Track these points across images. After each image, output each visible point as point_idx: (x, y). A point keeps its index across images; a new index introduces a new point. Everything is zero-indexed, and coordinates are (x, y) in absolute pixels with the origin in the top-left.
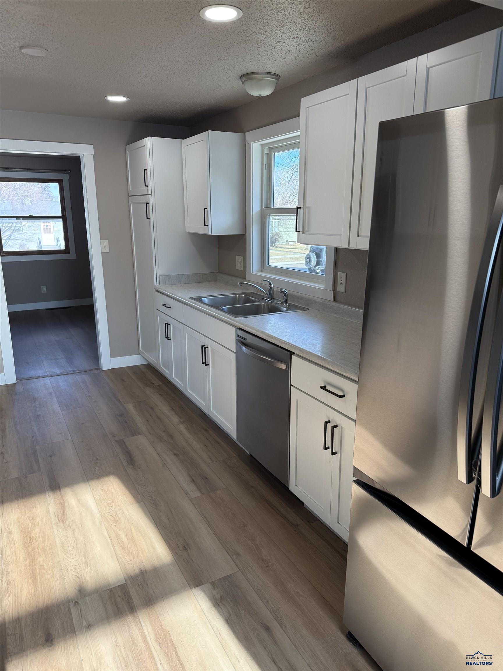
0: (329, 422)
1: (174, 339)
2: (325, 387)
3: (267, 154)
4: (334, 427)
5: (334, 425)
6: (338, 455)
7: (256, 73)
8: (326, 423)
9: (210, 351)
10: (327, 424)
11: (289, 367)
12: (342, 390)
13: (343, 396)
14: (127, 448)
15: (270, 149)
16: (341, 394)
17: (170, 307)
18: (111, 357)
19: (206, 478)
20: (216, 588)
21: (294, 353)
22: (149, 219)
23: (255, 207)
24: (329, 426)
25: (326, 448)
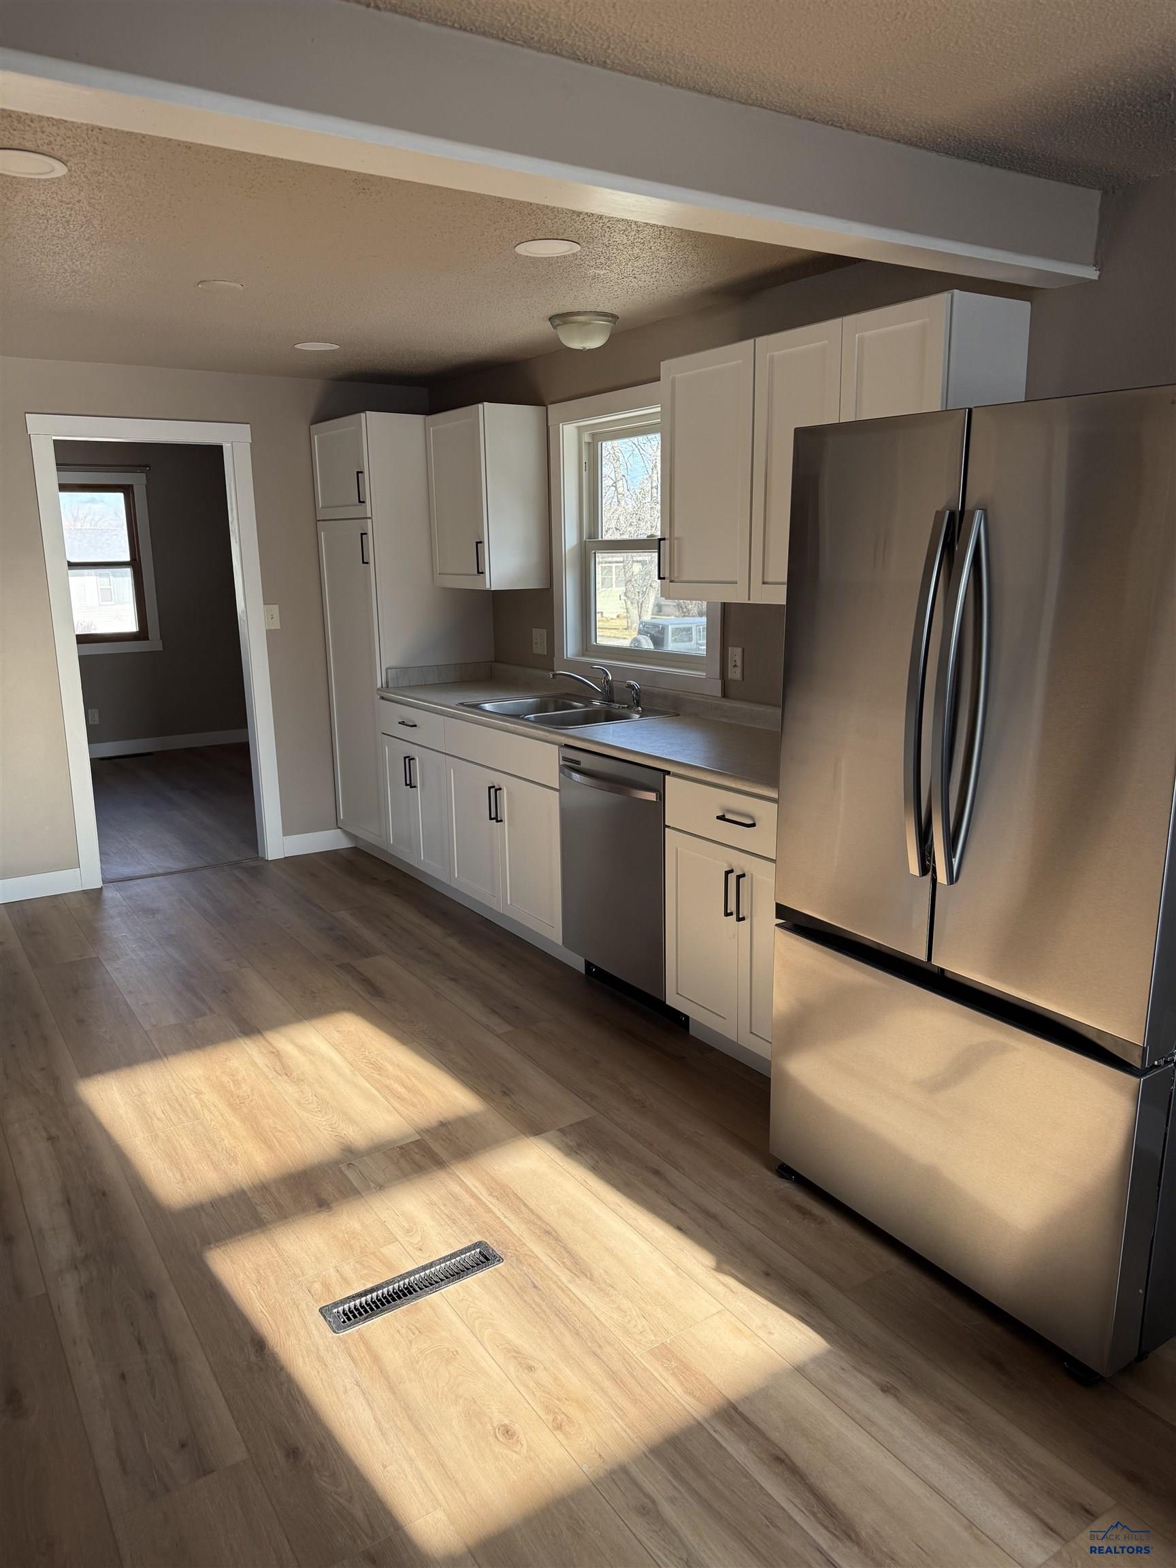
0: (732, 871)
1: (423, 785)
2: (724, 816)
3: (589, 443)
4: (739, 877)
5: (740, 873)
6: (747, 921)
7: (578, 313)
8: (727, 873)
9: (504, 795)
10: (729, 875)
11: (662, 797)
12: (752, 817)
13: (753, 825)
14: (362, 975)
15: (593, 435)
16: (749, 822)
17: (415, 726)
18: (284, 835)
19: (517, 1007)
20: (568, 1136)
21: (668, 773)
22: (367, 563)
23: (570, 538)
24: (733, 878)
25: (727, 914)
